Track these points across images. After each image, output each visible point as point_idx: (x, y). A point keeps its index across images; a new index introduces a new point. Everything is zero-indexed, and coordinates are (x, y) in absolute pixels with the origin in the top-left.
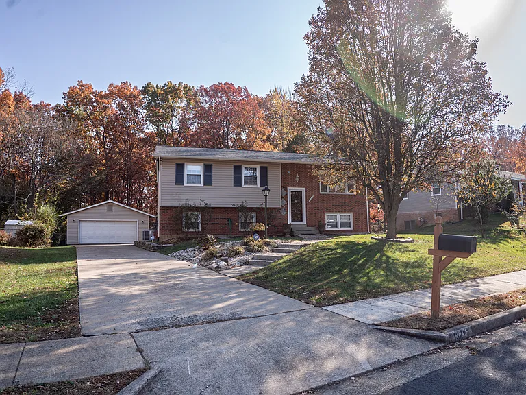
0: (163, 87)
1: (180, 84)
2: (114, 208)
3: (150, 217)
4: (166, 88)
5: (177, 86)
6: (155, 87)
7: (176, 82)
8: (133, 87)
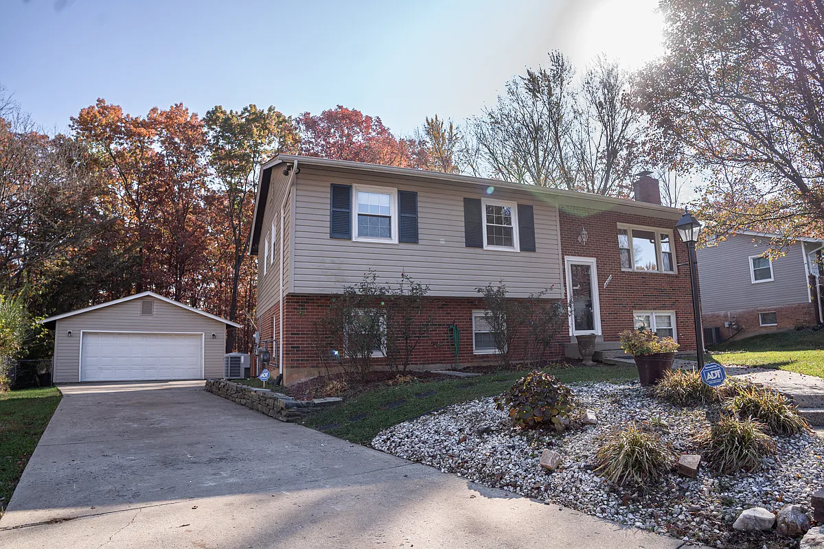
0: (243, 113)
1: (270, 109)
2: (156, 308)
3: (228, 326)
4: (247, 114)
5: (266, 112)
6: (228, 112)
7: (263, 107)
8: (190, 115)
